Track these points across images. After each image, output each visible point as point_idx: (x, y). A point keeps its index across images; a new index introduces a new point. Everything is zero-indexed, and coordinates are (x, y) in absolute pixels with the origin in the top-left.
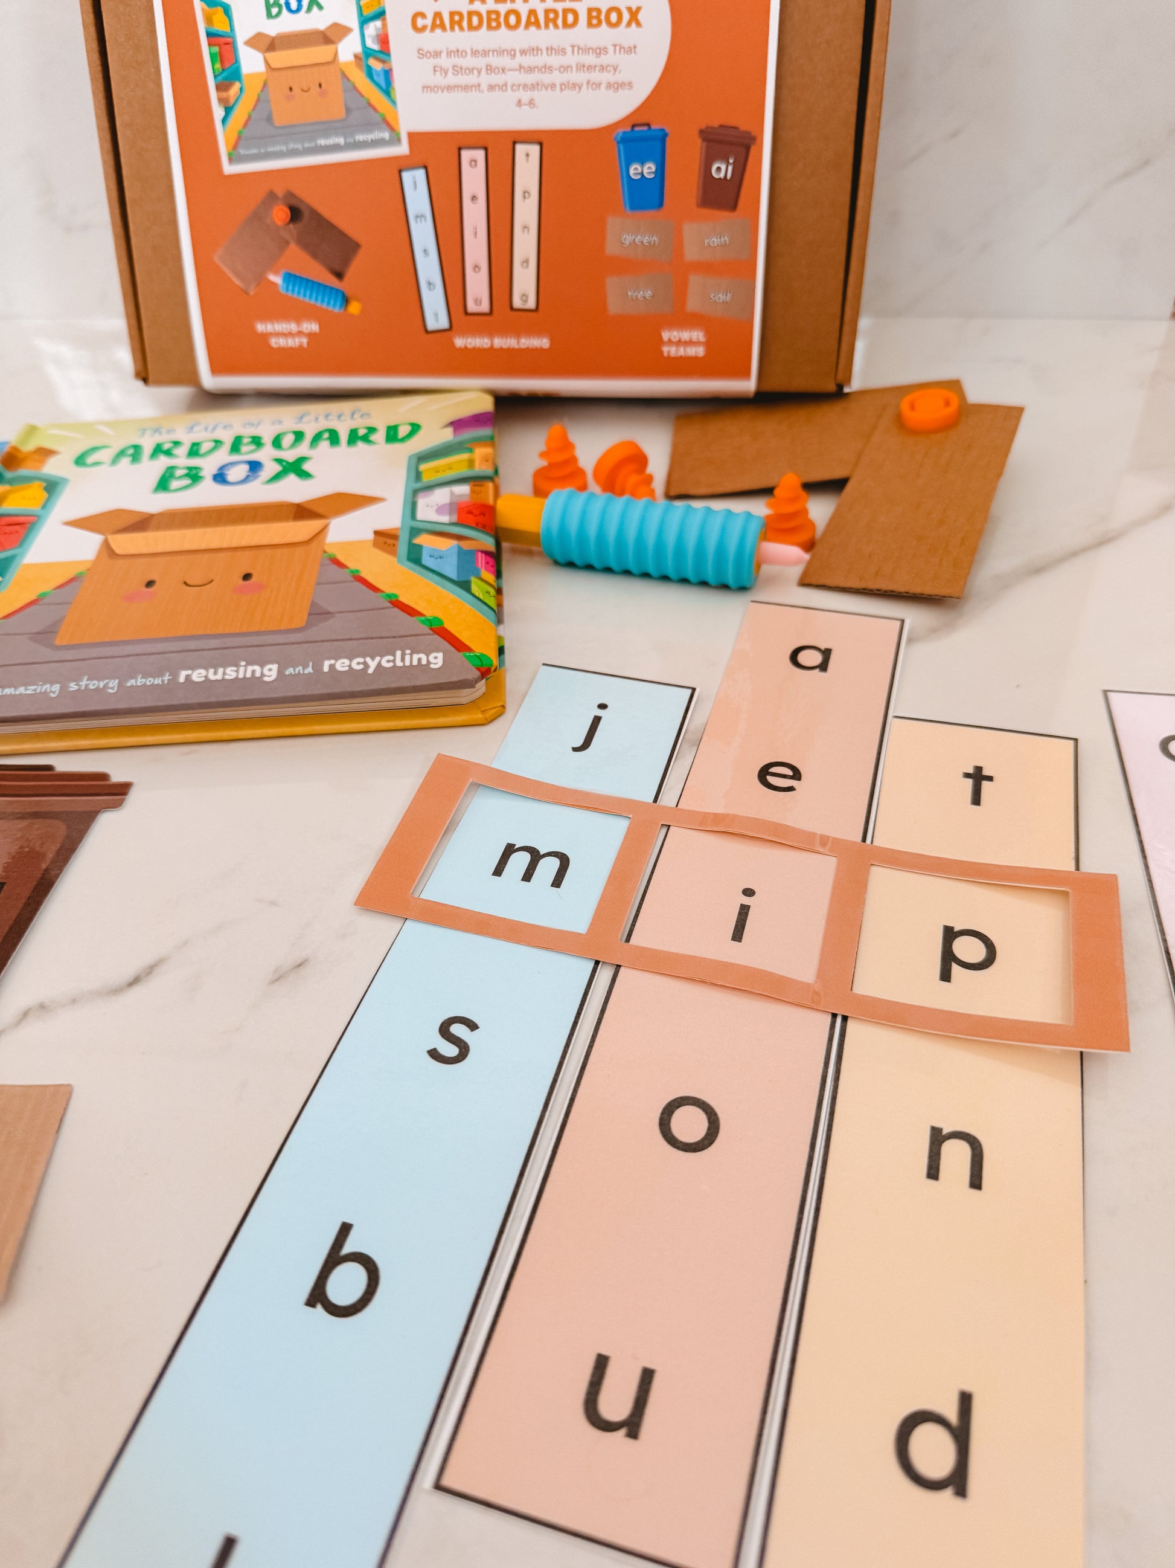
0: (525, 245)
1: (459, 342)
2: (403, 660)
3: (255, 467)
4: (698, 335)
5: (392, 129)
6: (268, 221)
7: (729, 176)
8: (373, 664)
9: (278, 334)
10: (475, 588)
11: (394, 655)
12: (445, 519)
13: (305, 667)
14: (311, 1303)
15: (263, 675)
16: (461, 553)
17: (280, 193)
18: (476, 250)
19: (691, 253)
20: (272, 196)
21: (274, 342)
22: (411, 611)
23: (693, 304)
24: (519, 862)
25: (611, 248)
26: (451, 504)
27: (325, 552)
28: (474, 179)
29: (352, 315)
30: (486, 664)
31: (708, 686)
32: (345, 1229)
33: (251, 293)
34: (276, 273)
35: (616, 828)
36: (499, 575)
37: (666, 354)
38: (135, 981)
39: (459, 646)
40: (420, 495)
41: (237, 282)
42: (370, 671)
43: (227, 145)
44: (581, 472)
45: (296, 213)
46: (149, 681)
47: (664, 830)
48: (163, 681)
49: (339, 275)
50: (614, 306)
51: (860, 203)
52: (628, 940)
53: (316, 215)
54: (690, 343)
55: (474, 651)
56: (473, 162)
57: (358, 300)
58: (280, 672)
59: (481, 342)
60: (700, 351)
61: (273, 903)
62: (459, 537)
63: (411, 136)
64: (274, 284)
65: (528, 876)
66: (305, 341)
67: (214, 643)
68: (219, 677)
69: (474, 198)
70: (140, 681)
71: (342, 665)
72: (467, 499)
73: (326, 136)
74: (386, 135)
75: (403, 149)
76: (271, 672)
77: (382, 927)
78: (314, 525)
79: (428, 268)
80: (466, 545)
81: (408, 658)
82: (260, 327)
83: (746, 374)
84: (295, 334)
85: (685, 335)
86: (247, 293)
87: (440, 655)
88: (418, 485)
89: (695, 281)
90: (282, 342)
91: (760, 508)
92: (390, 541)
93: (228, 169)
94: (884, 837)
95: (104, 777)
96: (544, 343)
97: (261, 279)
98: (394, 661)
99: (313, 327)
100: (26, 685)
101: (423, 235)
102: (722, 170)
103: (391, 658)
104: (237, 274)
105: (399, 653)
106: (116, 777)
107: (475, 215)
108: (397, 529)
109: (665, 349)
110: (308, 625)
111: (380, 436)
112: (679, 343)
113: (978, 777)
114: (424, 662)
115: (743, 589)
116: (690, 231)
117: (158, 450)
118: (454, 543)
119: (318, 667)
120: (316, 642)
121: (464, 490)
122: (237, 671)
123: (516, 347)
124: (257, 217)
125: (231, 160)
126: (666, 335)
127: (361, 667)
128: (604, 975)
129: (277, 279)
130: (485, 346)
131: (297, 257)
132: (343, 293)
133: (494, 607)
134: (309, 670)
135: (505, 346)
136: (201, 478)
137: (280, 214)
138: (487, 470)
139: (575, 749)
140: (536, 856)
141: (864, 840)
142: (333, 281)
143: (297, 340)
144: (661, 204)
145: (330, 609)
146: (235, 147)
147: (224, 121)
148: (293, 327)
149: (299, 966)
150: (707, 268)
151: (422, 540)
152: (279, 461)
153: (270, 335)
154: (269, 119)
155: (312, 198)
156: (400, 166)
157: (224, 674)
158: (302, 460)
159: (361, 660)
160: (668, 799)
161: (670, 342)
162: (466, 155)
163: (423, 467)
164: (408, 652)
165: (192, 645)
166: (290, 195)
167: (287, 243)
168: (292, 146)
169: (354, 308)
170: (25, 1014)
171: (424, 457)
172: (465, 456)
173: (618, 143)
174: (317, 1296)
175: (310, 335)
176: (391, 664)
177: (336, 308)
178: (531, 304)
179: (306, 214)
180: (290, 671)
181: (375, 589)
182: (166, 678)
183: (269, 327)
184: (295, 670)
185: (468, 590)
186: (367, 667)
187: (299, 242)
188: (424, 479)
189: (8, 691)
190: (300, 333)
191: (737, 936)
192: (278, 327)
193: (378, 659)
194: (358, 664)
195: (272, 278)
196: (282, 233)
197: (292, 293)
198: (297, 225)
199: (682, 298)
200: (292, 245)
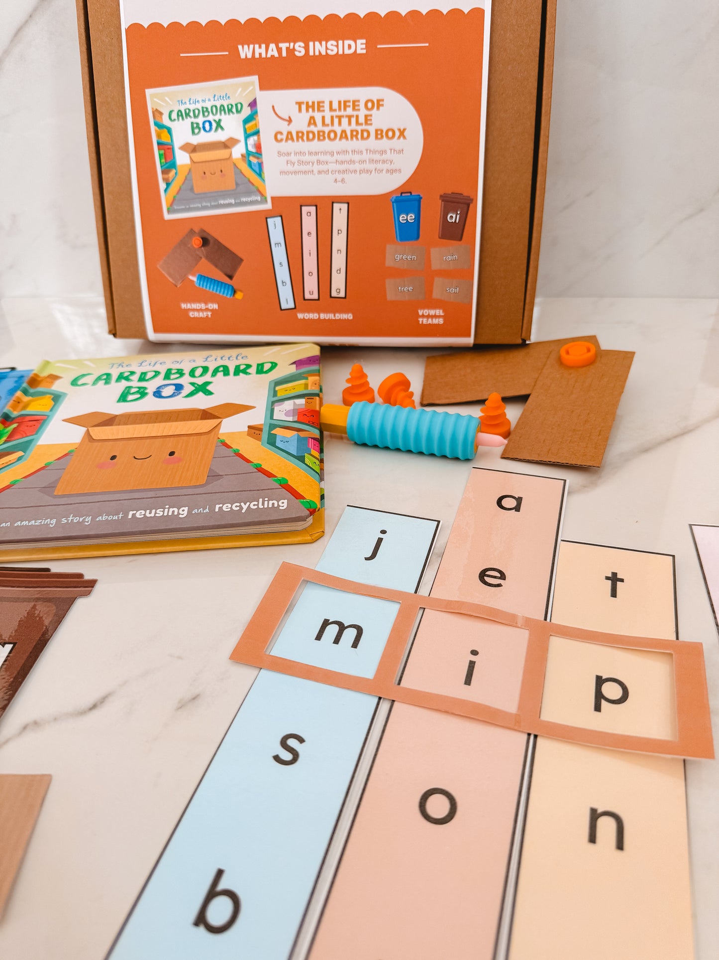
0: (339, 261)
1: (300, 316)
2: (263, 504)
3: (179, 387)
4: (440, 312)
5: (262, 195)
6: (189, 246)
7: (457, 222)
8: (245, 507)
9: (194, 310)
10: (307, 461)
11: (258, 502)
12: (291, 419)
13: (204, 509)
14: (196, 924)
15: (179, 514)
16: (299, 439)
17: (197, 230)
18: (310, 263)
19: (436, 265)
20: (192, 232)
21: (191, 314)
22: (269, 475)
23: (436, 294)
24: (332, 630)
25: (389, 263)
26: (293, 409)
27: (219, 438)
28: (309, 223)
29: (237, 299)
30: (313, 507)
31: (447, 522)
32: (220, 873)
33: (178, 287)
34: (193, 275)
35: (392, 610)
36: (321, 451)
37: (421, 323)
38: (94, 707)
39: (297, 495)
40: (276, 404)
41: (171, 280)
42: (243, 511)
43: (167, 204)
44: (372, 390)
45: (205, 241)
46: (110, 518)
47: (421, 611)
48: (118, 517)
49: (231, 277)
50: (390, 296)
51: (535, 235)
52: (399, 684)
53: (217, 242)
54: (435, 316)
55: (305, 498)
56: (309, 214)
57: (241, 291)
58: (189, 512)
59: (314, 316)
60: (441, 321)
61: (180, 658)
62: (299, 430)
63: (273, 198)
64: (193, 281)
65: (337, 641)
66: (209, 314)
67: (149, 494)
68: (152, 515)
69: (309, 234)
70: (104, 518)
71: (226, 508)
72: (303, 407)
73: (224, 199)
74: (259, 198)
75: (269, 206)
76: (184, 512)
77: (246, 673)
78: (212, 423)
79: (282, 274)
80: (302, 434)
81: (266, 503)
82: (183, 306)
83: (469, 335)
84: (204, 310)
85: (432, 312)
86: (176, 286)
87: (286, 501)
88: (275, 399)
89: (438, 282)
90: (196, 314)
91: (476, 412)
92: (257, 432)
93: (167, 216)
94: (558, 618)
95: (80, 576)
96: (350, 316)
97: (184, 278)
98: (258, 505)
99: (215, 306)
100: (35, 519)
101: (279, 254)
102: (453, 217)
103: (256, 503)
104: (170, 275)
105: (261, 500)
106: (87, 577)
107: (310, 244)
108: (261, 425)
109: (420, 320)
110: (207, 483)
111: (253, 370)
112: (428, 316)
113: (614, 579)
114: (276, 505)
115: (467, 460)
116: (435, 252)
117: (121, 377)
118: (296, 433)
119: (212, 509)
120: (211, 493)
121: (301, 402)
122: (163, 511)
123: (333, 318)
124: (183, 243)
125: (169, 212)
126: (421, 312)
127: (238, 508)
128: (384, 707)
129: (194, 279)
130: (315, 318)
131: (206, 266)
132: (233, 287)
133: (318, 471)
134: (207, 510)
135: (327, 318)
136: (146, 394)
137: (196, 242)
138: (314, 389)
139: (367, 559)
140: (342, 627)
141: (546, 619)
142: (227, 280)
143: (205, 313)
144: (418, 237)
145: (221, 474)
146: (171, 205)
147: (165, 191)
148: (203, 306)
149: (194, 698)
150: (445, 274)
151: (277, 431)
152: (193, 384)
153: (189, 310)
154: (192, 189)
155: (215, 233)
156: (266, 216)
157: (156, 513)
158: (208, 383)
159: (238, 504)
160: (424, 591)
161: (423, 316)
162: (305, 209)
163: (278, 388)
164: (267, 499)
165: (137, 495)
166: (203, 231)
167: (201, 258)
168: (204, 204)
169: (239, 296)
170: (25, 728)
171: (278, 383)
172: (303, 382)
173: (393, 202)
174: (201, 920)
175: (212, 311)
176: (256, 507)
177: (228, 295)
178: (342, 294)
179: (211, 241)
180: (195, 511)
181: (248, 461)
182: (120, 516)
183: (189, 306)
184: (198, 511)
185: (303, 461)
186: (241, 508)
187: (207, 258)
188: (278, 395)
189: (24, 523)
190: (207, 310)
191: (468, 681)
192: (194, 306)
193: (248, 503)
194: (236, 506)
195: (191, 277)
196: (198, 252)
197: (203, 286)
198: (206, 248)
199: (430, 291)
200: (203, 259)
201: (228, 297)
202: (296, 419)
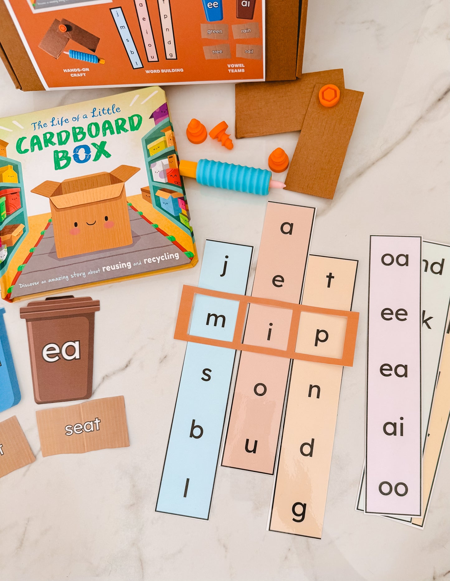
0: (168, 36)
1: (147, 71)
2: (167, 257)
3: (87, 149)
4: (242, 65)
6: (57, 31)
7: (249, 6)
8: (159, 260)
9: (73, 73)
10: (181, 220)
12: (164, 180)
13: (139, 263)
14: (191, 436)
15: (127, 267)
16: (173, 200)
17: (60, 20)
18: (148, 39)
19: (236, 37)
20: (57, 22)
21: (72, 75)
22: (165, 234)
23: (238, 55)
24: (212, 319)
25: (203, 36)
26: (163, 170)
27: (128, 202)
28: (142, 12)
29: (101, 64)
30: (192, 256)
32: (194, 421)
33: (58, 59)
34: (67, 51)
35: (235, 305)
37: (229, 72)
38: (127, 366)
39: (183, 250)
40: (152, 165)
41: (51, 55)
42: (159, 262)
43: (31, 2)
45: (69, 28)
46: (94, 272)
47: (249, 304)
48: (98, 271)
49: (94, 51)
50: (208, 57)
52: (243, 343)
53: (77, 27)
54: (239, 68)
55: (187, 251)
56: (141, 5)
57: (103, 59)
58: (132, 265)
59: (156, 71)
60: (243, 70)
61: (153, 339)
62: (171, 192)
64: (67, 55)
65: (215, 325)
66: (84, 74)
67: (108, 254)
68: (114, 269)
69: (144, 19)
70: (92, 273)
71: (149, 261)
72: (168, 167)
75: (110, 1)
76: (129, 265)
77: (182, 344)
78: (118, 186)
79: (130, 46)
80: (173, 195)
81: (168, 255)
82: (65, 71)
83: (261, 77)
84: (80, 72)
85: (237, 66)
86: (56, 59)
87: (177, 254)
88: (150, 159)
89: (239, 47)
90: (75, 75)
92: (148, 195)
93: (34, 11)
94: (305, 303)
95: (90, 299)
96: (181, 70)
97: (61, 53)
98: (164, 258)
99: (88, 70)
100: (58, 277)
101: (125, 34)
102: (246, 3)
103: (163, 257)
104: (50, 52)
105: (165, 254)
106: (94, 299)
107: (145, 26)
108: (148, 187)
109: (229, 70)
110: (134, 243)
111: (127, 126)
112: (235, 68)
113: (330, 277)
114: (173, 257)
115: (265, 195)
116: (235, 28)
117: (48, 142)
118: (170, 194)
119: (143, 262)
120: (139, 251)
121: (166, 161)
122: (119, 266)
123: (170, 72)
124: (53, 30)
125: (35, 8)
126: (229, 66)
127: (155, 261)
128: (238, 353)
129: (68, 53)
130: (158, 73)
131: (74, 45)
132: (96, 56)
133: (186, 215)
134: (140, 264)
135: (166, 72)
136: (70, 158)
137: (62, 28)
138: (170, 147)
139: (221, 276)
140: (217, 317)
141: (300, 303)
142: (92, 53)
143: (81, 75)
144: (222, 19)
145: (138, 234)
146: (35, 3)
148: (79, 70)
149: (165, 357)
150: (243, 41)
151: (159, 193)
152: (94, 144)
153: (70, 73)
155: (74, 21)
156: (110, 8)
157: (116, 267)
158: (103, 143)
159: (155, 258)
160: (249, 294)
161: (231, 68)
162: (137, 2)
163: (149, 146)
164: (168, 253)
165: (102, 255)
166: (64, 20)
167: (68, 39)
169: (102, 62)
170: (104, 378)
171: (147, 140)
172: (161, 139)
174: (192, 435)
175: (86, 72)
176: (164, 259)
178: (174, 57)
179: (73, 28)
180: (135, 264)
181: (150, 223)
182: (99, 270)
183: (69, 70)
184: (136, 264)
185: (179, 221)
186: (157, 261)
187: (73, 39)
188: (151, 155)
189: (53, 280)
190: (82, 72)
191: (269, 339)
192: (72, 70)
193: (159, 257)
194: (154, 260)
195: (65, 52)
196: (65, 36)
197: (75, 58)
198: (71, 32)
199: (234, 52)
200: (70, 40)
201: (95, 63)
202: (167, 181)
